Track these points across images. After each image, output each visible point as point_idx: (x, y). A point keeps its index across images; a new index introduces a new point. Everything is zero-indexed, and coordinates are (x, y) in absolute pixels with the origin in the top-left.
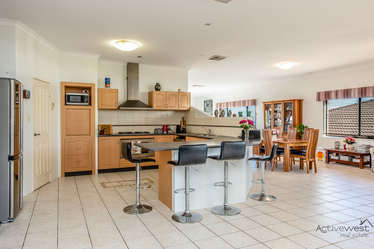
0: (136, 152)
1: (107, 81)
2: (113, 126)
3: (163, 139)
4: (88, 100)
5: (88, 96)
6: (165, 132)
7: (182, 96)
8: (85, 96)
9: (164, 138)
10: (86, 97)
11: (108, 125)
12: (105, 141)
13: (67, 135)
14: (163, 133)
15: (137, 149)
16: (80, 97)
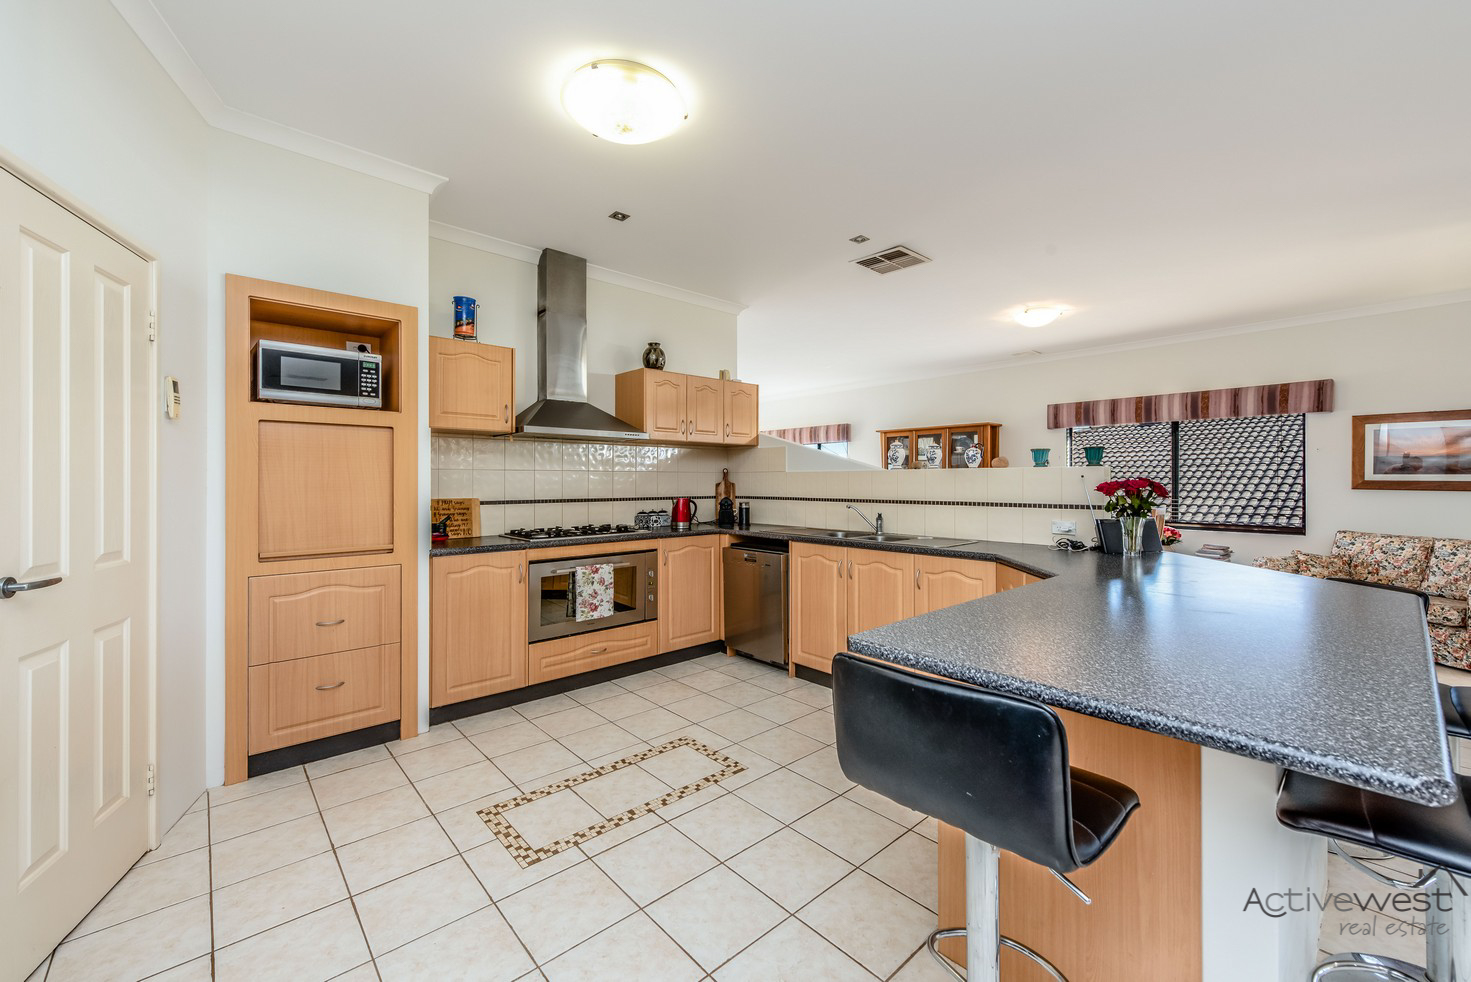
0: (593, 610)
1: (464, 310)
2: (482, 503)
3: (683, 551)
4: (377, 383)
5: (377, 364)
6: (681, 524)
7: (734, 394)
8: (364, 365)
9: (687, 549)
10: (369, 369)
11: (460, 502)
12: (465, 574)
13: (261, 559)
14: (674, 528)
15: (599, 598)
16: (339, 364)
